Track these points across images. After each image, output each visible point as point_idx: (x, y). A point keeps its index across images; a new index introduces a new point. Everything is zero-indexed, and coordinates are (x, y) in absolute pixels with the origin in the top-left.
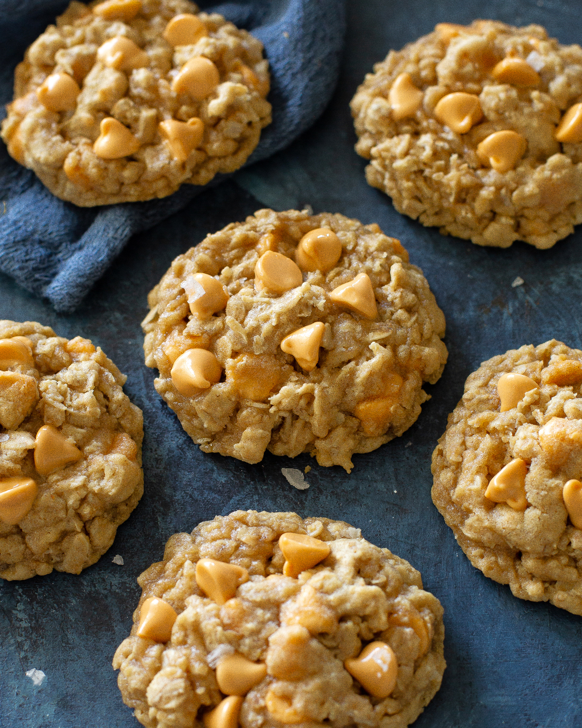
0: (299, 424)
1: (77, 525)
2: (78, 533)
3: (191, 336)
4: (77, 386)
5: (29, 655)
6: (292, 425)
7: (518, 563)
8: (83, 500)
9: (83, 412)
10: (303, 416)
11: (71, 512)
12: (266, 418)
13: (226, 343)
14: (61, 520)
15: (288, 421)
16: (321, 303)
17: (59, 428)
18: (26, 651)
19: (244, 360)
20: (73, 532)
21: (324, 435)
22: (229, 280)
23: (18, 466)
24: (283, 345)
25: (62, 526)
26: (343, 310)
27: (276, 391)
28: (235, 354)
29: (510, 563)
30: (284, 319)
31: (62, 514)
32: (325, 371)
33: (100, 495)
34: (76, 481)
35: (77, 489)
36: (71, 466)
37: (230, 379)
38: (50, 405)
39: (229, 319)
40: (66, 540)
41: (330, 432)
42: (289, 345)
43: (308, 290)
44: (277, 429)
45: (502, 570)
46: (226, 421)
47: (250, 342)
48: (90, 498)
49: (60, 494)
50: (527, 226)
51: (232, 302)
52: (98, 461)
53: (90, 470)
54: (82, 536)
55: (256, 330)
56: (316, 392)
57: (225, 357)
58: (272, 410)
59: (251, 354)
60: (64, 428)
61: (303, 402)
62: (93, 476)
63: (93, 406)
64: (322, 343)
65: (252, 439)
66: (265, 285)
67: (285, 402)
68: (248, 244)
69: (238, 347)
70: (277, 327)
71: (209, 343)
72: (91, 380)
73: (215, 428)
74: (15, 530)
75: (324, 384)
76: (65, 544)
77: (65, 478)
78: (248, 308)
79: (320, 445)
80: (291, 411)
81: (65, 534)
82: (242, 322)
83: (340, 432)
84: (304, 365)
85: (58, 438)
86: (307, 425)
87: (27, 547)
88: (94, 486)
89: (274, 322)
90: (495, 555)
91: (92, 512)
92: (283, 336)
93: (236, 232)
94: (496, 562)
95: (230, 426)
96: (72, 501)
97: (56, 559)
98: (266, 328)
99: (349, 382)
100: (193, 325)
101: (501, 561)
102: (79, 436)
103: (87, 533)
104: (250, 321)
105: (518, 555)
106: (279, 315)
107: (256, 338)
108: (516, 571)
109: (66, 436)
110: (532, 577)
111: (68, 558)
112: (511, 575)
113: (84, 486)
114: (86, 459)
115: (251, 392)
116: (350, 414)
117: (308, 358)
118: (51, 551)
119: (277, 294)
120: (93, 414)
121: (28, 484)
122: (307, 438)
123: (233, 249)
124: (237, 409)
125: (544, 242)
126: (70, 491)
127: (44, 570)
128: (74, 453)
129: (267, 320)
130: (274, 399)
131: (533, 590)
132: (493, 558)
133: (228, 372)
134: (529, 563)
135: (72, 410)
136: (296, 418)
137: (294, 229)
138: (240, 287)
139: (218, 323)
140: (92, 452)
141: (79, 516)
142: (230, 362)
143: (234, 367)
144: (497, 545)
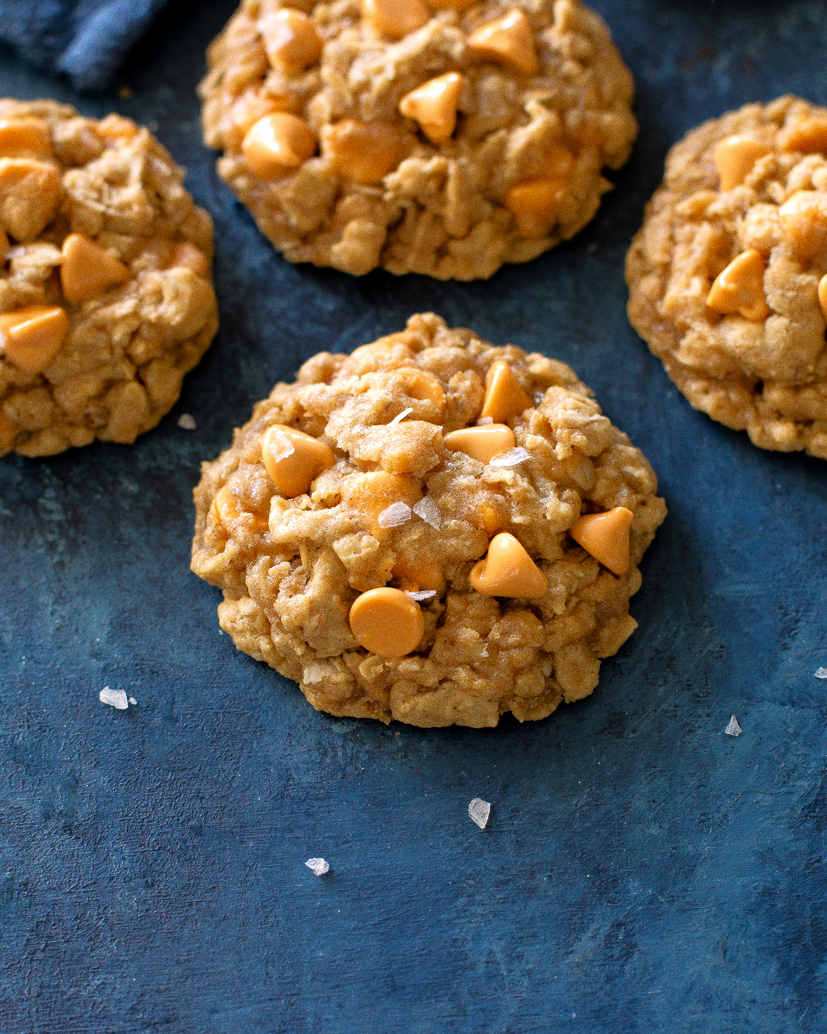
0: (426, 218)
1: (128, 371)
2: (130, 381)
3: (273, 97)
4: (116, 180)
5: (67, 558)
6: (416, 220)
7: (758, 398)
8: (134, 335)
9: (128, 214)
10: (433, 206)
11: (118, 351)
12: (379, 208)
13: (322, 104)
14: (104, 364)
15: (411, 214)
16: (457, 50)
17: (94, 238)
18: (61, 554)
19: (347, 128)
20: (123, 381)
21: (462, 231)
22: (326, 24)
23: (40, 290)
24: (404, 106)
25: (107, 373)
26: (487, 62)
27: (394, 169)
28: (335, 120)
29: (747, 397)
30: (405, 69)
31: (105, 355)
32: (464, 143)
33: (159, 326)
34: (124, 307)
35: (125, 318)
36: (114, 289)
37: (329, 153)
38: (80, 205)
39: (326, 71)
40: (112, 392)
41: (470, 230)
42: (413, 105)
43: (438, 32)
44: (394, 228)
45: (736, 409)
47: (357, 104)
48: (145, 331)
49: (102, 328)
51: (331, 49)
52: (152, 279)
53: (142, 291)
54: (134, 386)
55: (365, 86)
56: (452, 169)
57: (320, 124)
58: (388, 197)
59: (358, 119)
60: (103, 238)
61: (432, 185)
62: (148, 300)
63: (141, 204)
64: (459, 104)
65: (360, 237)
66: (378, 25)
67: (407, 185)
69: (339, 111)
70: (395, 82)
71: (298, 106)
72: (136, 170)
74: (38, 382)
75: (463, 160)
76: (111, 398)
77: (107, 304)
78: (350, 58)
80: (415, 200)
81: (110, 385)
82: (345, 76)
83: (484, 230)
84: (433, 134)
85: (94, 250)
86: (438, 219)
87: (57, 405)
88: (150, 313)
89: (390, 73)
90: (725, 388)
91: (148, 351)
92: (403, 94)
94: (728, 398)
95: (327, 222)
96: (118, 335)
97: (98, 421)
98: (378, 83)
99: (498, 158)
100: (275, 82)
101: (734, 396)
102: (124, 248)
103: (142, 382)
104: (357, 74)
105: (757, 387)
106: (398, 66)
107: (365, 98)
108: (757, 409)
109: (105, 247)
110: (779, 415)
111: (116, 419)
112: (749, 415)
113: (135, 314)
114: (134, 277)
115: (357, 172)
116: (499, 204)
117: (440, 121)
118: (91, 409)
119: (393, 36)
120: (143, 215)
121: (55, 313)
122: (439, 238)
124: (338, 196)
126: (115, 322)
127: (81, 438)
128: (117, 271)
129: (380, 71)
130: (390, 180)
131: (781, 433)
132: (722, 394)
133: (326, 145)
134: (774, 396)
135: (112, 212)
136: (422, 208)
138: (339, 32)
139: (310, 79)
140: (144, 268)
141: (129, 357)
142: (327, 131)
143: (333, 138)
144: (728, 373)
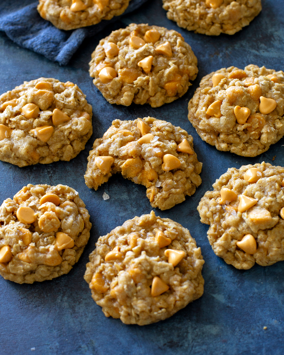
0: (144, 92)
1: (68, 142)
2: (68, 145)
3: (106, 63)
4: (68, 96)
6: (142, 92)
7: (218, 137)
8: (70, 133)
9: (70, 104)
10: (146, 89)
11: (66, 137)
12: (132, 89)
13: (118, 65)
14: (62, 140)
15: (141, 91)
16: (152, 51)
17: (61, 110)
19: (125, 69)
20: (67, 145)
21: (153, 95)
22: (120, 46)
23: (47, 122)
24: (139, 64)
25: (63, 142)
26: (160, 54)
27: (136, 79)
28: (122, 68)
29: (215, 137)
30: (138, 55)
31: (62, 138)
32: (153, 73)
33: (76, 131)
34: (68, 126)
35: (68, 129)
36: (66, 122)
37: (120, 76)
38: (58, 101)
39: (119, 56)
40: (64, 147)
41: (155, 94)
42: (141, 64)
43: (147, 46)
44: (136, 94)
45: (213, 140)
46: (119, 90)
47: (127, 64)
48: (73, 132)
49: (62, 131)
50: (225, 27)
51: (120, 51)
52: (75, 119)
53: (72, 122)
54: (70, 146)
55: (129, 59)
56: (150, 79)
57: (118, 69)
58: (134, 86)
59: (127, 68)
60: (63, 109)
61: (145, 83)
62: (74, 125)
63: (73, 101)
64: (152, 63)
65: (128, 96)
66: (132, 46)
67: (139, 83)
68: (127, 35)
69: (123, 66)
70: (136, 58)
71: (113, 65)
72: (73, 93)
73: (115, 94)
74: (45, 144)
75: (153, 77)
76: (64, 149)
77: (63, 126)
78: (126, 53)
79: (152, 99)
80: (141, 87)
81: (63, 146)
82: (124, 58)
83: (159, 94)
84: (146, 70)
85: (61, 113)
86: (147, 92)
87: (50, 150)
88: (74, 128)
89: (135, 56)
90: (210, 135)
91: (73, 137)
92: (138, 61)
93: (122, 31)
94: (210, 137)
95: (120, 93)
96: (66, 133)
97: (61, 155)
98: (132, 59)
99: (162, 76)
100: (107, 60)
101: (212, 137)
102: (69, 112)
103: (72, 146)
104: (127, 57)
105: (218, 135)
106: (137, 54)
107: (129, 62)
108: (218, 140)
109: (64, 112)
110: (223, 142)
111: (65, 154)
112: (216, 142)
113: (70, 128)
114: (71, 120)
115: (127, 80)
116: (162, 88)
117: (147, 67)
118: (59, 152)
119: (136, 48)
120: (74, 104)
121: (50, 127)
122: (147, 97)
123: (121, 36)
124: (122, 86)
125: (231, 32)
126: (65, 130)
127: (56, 159)
128: (67, 118)
129: (133, 56)
130: (135, 82)
131: (223, 146)
132: (209, 136)
133: (119, 74)
134: (222, 136)
135: (66, 103)
136: (143, 89)
137: (143, 30)
138: (123, 48)
139: (116, 59)
140: (73, 117)
141: (69, 139)
142: (120, 70)
143: (121, 72)
144: (211, 131)
